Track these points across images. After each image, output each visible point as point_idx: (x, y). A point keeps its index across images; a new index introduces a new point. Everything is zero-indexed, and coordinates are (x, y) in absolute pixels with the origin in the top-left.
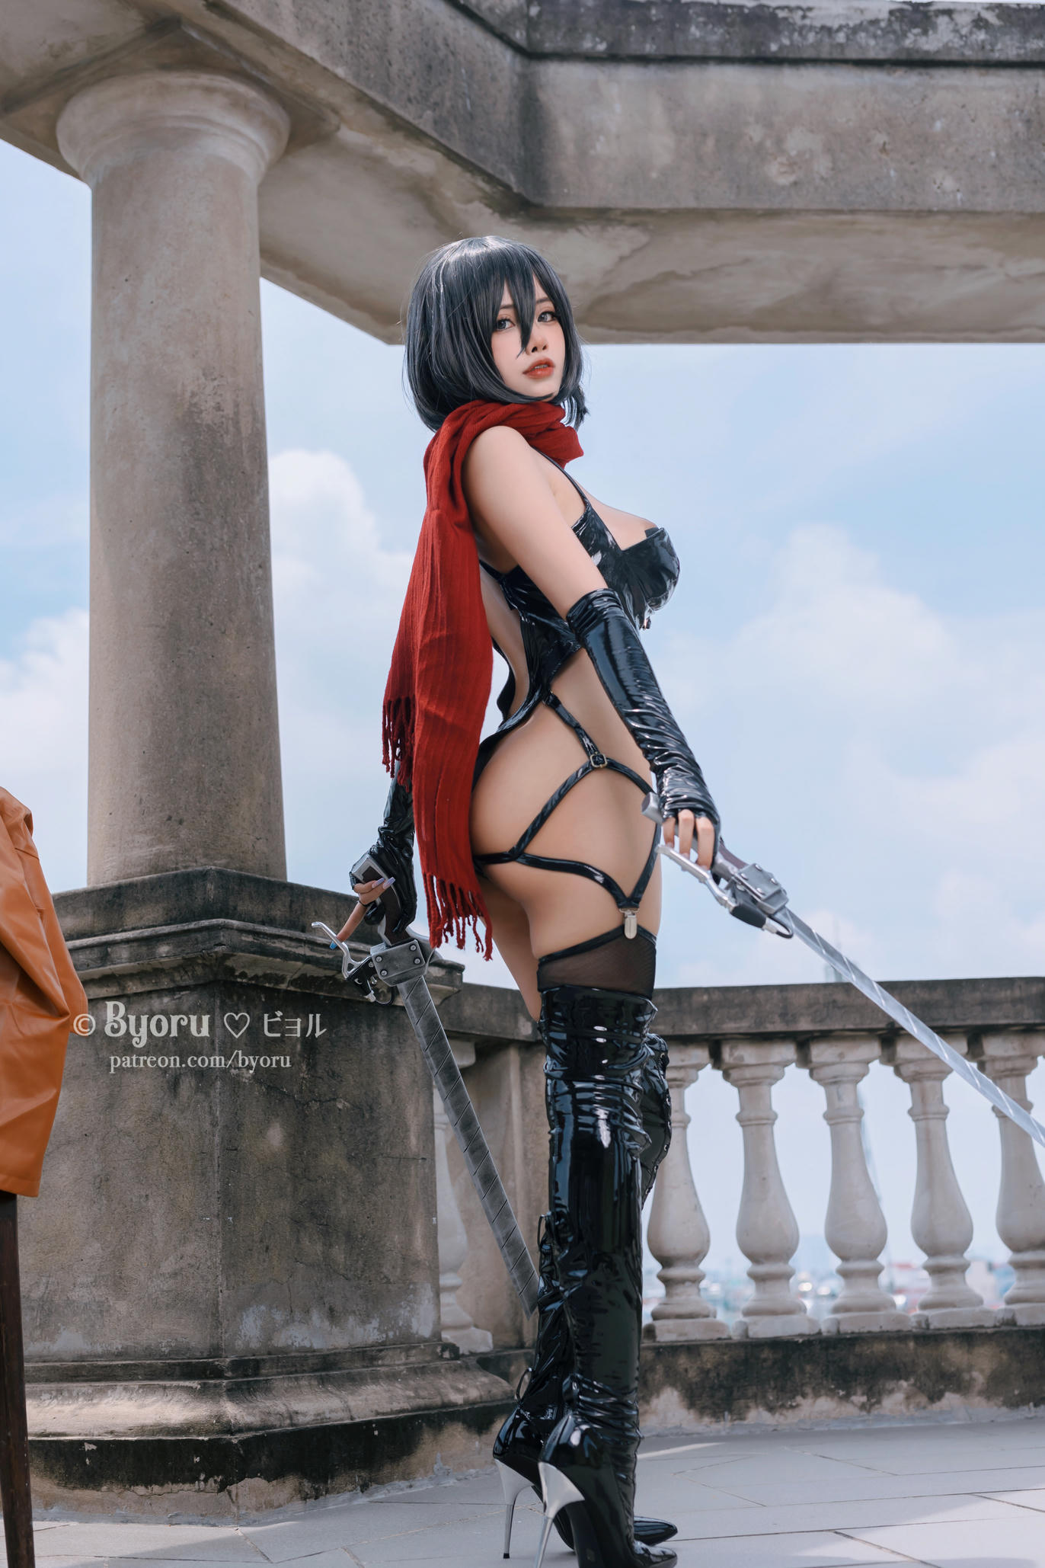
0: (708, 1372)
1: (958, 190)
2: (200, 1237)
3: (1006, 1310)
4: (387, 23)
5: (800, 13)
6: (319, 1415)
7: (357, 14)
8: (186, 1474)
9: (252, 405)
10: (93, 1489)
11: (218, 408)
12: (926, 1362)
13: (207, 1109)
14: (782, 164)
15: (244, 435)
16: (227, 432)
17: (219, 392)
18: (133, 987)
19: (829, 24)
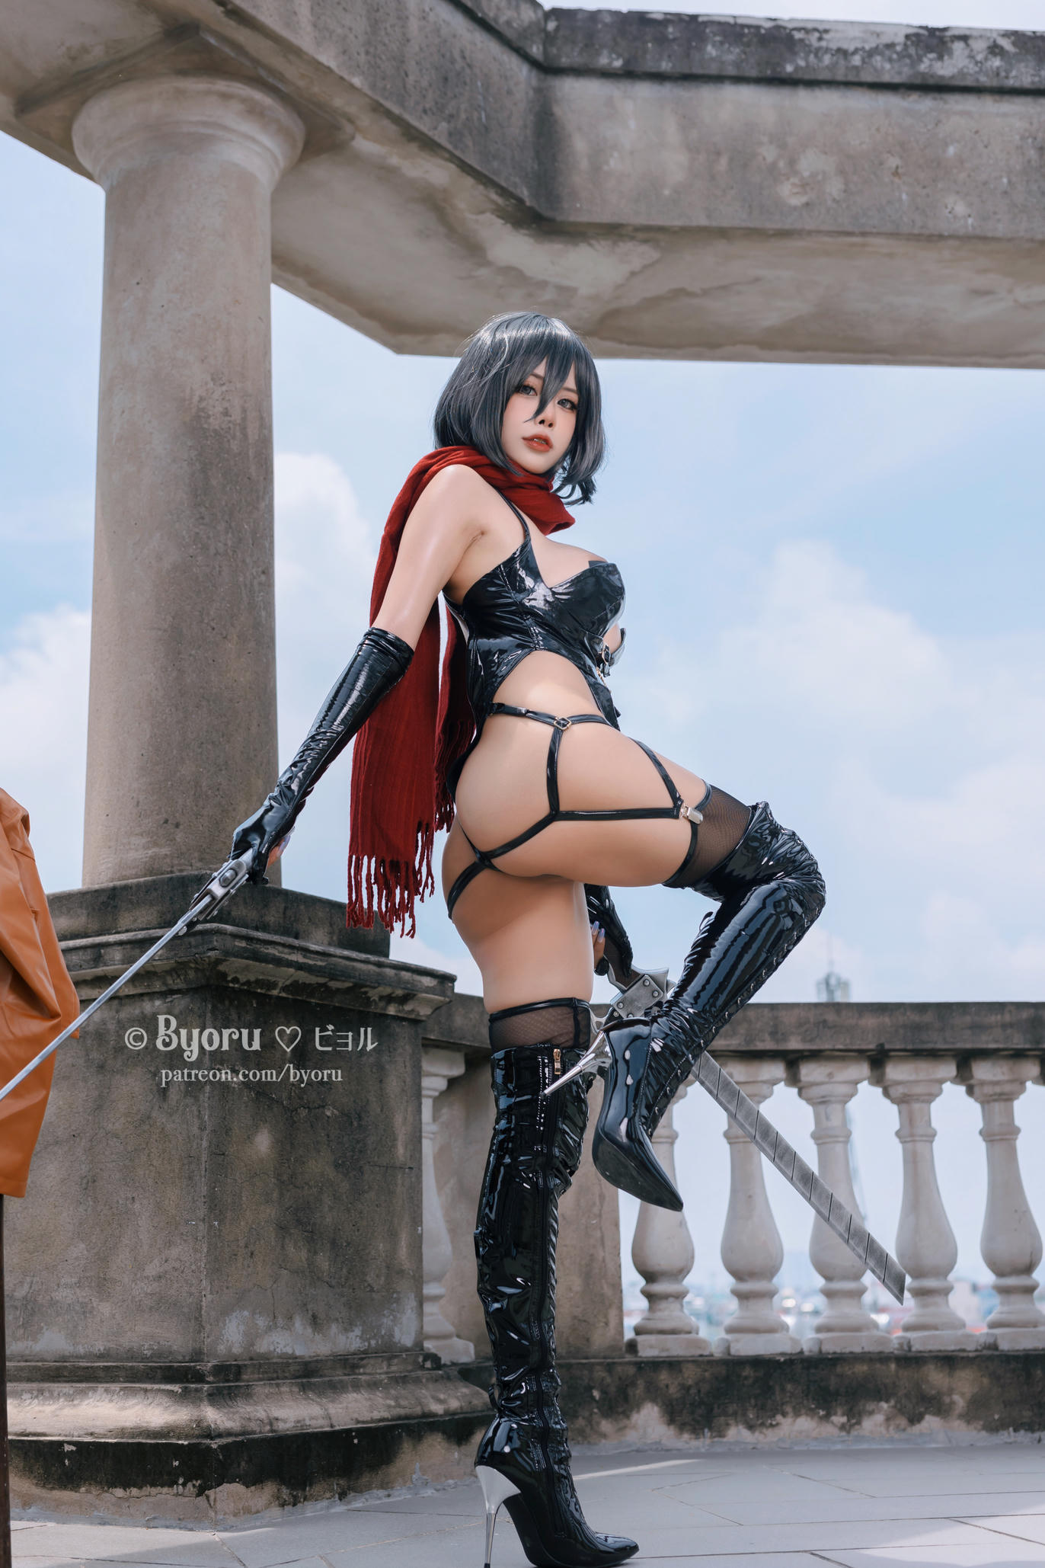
0: (689, 1388)
1: (969, 216)
2: (185, 1241)
3: (988, 1334)
4: (404, 34)
5: (817, 35)
6: (299, 1422)
7: (375, 25)
8: (165, 1477)
9: (260, 411)
10: (71, 1490)
11: (226, 413)
12: (907, 1385)
13: (196, 1113)
14: (794, 185)
15: (250, 441)
16: (234, 437)
17: (227, 398)
19: (845, 46)
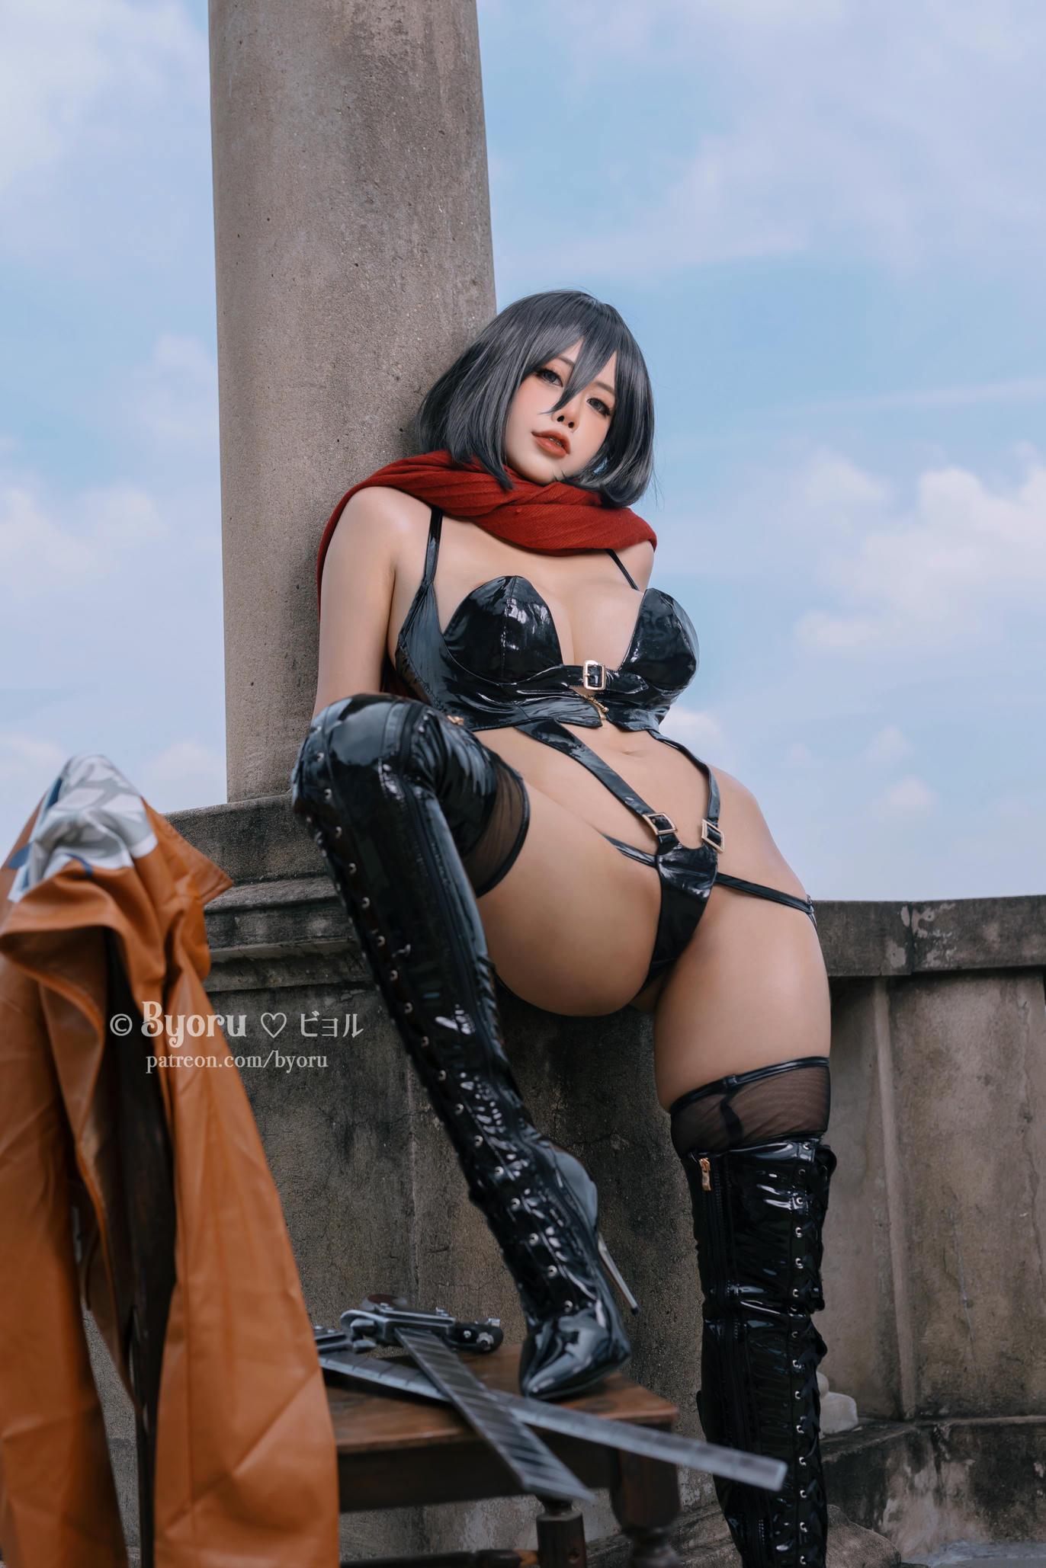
9: (454, 23)
11: (399, 29)
13: (396, 1186)
15: (441, 73)
16: (414, 68)
18: (278, 979)
